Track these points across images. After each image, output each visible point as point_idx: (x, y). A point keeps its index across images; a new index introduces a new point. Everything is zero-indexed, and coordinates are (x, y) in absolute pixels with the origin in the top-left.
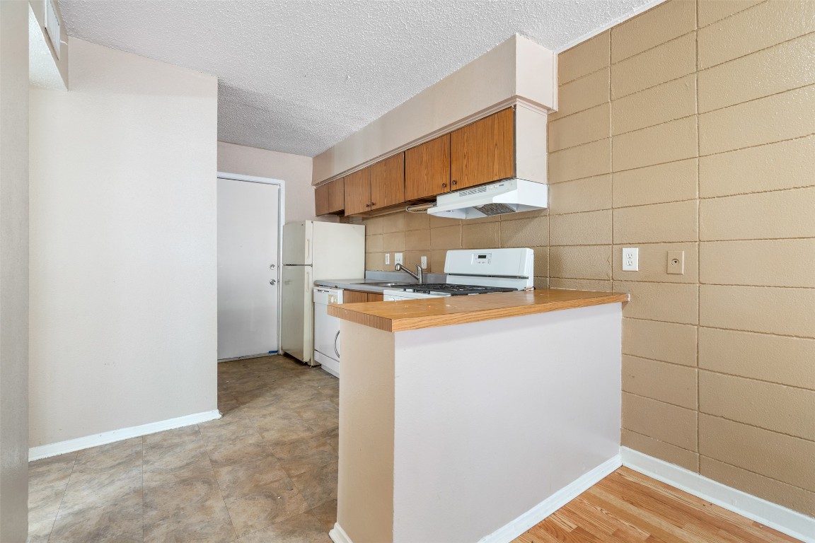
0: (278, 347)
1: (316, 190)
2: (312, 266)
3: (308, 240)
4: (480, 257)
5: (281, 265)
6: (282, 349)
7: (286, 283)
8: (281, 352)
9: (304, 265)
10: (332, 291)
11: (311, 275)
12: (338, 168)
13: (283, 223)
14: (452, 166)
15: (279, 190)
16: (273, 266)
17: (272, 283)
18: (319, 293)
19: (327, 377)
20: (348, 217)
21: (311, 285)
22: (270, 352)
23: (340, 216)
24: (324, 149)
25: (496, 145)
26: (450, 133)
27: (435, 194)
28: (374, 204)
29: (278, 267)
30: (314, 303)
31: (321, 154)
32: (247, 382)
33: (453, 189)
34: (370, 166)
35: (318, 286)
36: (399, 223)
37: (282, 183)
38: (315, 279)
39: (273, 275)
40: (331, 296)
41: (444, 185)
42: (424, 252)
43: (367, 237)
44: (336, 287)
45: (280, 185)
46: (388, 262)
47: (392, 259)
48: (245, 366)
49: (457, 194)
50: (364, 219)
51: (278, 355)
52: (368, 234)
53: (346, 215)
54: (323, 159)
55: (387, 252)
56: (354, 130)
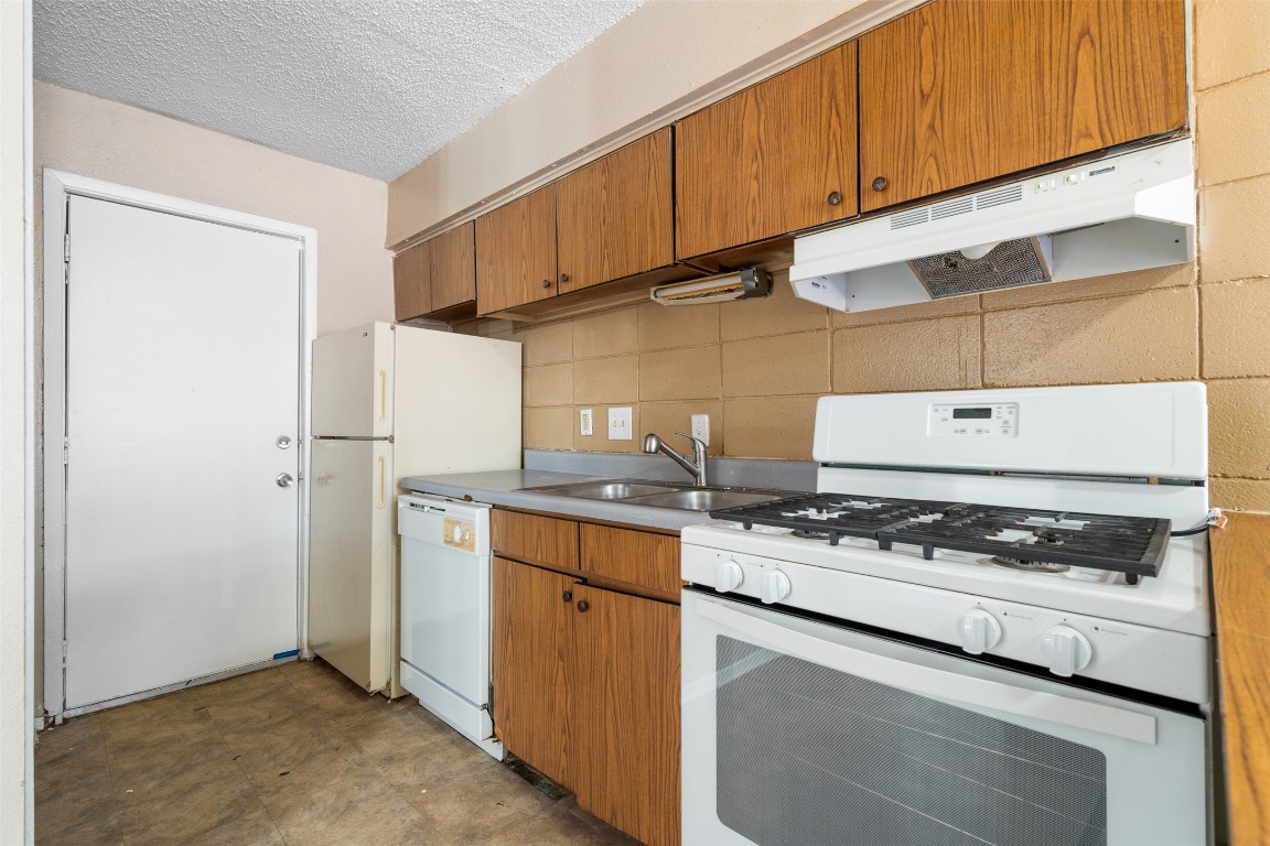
0: (299, 640)
1: (397, 261)
2: (392, 442)
3: (383, 374)
4: (960, 414)
5: (308, 438)
6: (310, 647)
7: (321, 481)
8: (306, 654)
9: (372, 439)
10: (456, 510)
11: (389, 465)
12: (459, 197)
13: (311, 333)
14: (867, 136)
15: (302, 255)
16: (287, 440)
17: (282, 484)
18: (415, 513)
19: (438, 738)
20: (486, 319)
21: (391, 490)
22: (276, 657)
23: (462, 318)
24: (419, 157)
25: (1086, 32)
26: (857, 40)
27: (791, 229)
28: (566, 279)
29: (300, 442)
30: (398, 539)
31: (411, 171)
32: (196, 787)
33: (866, 207)
34: (554, 182)
35: (408, 492)
36: (623, 330)
37: (311, 235)
38: (401, 473)
39: (287, 462)
40: (452, 523)
41: (835, 198)
42: (700, 404)
43: (528, 370)
44: (468, 498)
45: (303, 241)
46: (587, 430)
47: (601, 423)
48: (202, 715)
49: (885, 222)
50: (518, 327)
51: (300, 661)
52: (529, 363)
53: (480, 312)
54: (414, 181)
55: (586, 406)
56: (512, 89)
